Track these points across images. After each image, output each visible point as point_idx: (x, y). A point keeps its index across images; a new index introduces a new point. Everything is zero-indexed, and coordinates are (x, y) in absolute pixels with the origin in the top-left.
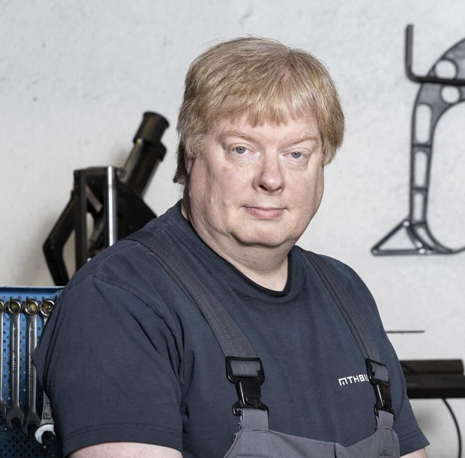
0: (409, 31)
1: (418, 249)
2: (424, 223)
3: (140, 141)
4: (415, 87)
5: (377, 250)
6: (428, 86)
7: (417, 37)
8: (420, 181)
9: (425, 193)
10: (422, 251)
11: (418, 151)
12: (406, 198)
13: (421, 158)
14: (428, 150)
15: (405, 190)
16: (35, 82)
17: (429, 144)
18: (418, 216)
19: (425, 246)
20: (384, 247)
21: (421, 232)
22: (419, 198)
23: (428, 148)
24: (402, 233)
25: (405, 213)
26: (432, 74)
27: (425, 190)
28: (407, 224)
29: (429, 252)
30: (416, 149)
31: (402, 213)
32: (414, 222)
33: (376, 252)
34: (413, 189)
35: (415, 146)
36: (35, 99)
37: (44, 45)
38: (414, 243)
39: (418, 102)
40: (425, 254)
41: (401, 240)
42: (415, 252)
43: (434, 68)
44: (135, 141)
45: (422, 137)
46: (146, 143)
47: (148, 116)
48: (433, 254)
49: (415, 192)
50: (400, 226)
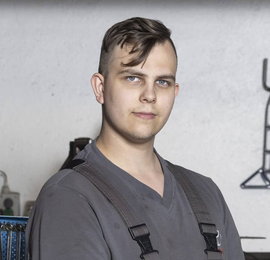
0: (265, 62)
1: (267, 186)
5: (244, 185)
10: (269, 187)
12: (261, 156)
15: (261, 152)
16: (53, 85)
18: (267, 167)
20: (248, 184)
21: (269, 176)
22: (268, 157)
24: (258, 176)
25: (260, 165)
28: (261, 171)
30: (267, 129)
31: (258, 165)
32: (265, 170)
33: (243, 186)
34: (265, 151)
35: (267, 127)
36: (53, 95)
37: (59, 65)
38: (265, 182)
39: (269, 102)
41: (258, 181)
42: (265, 187)
49: (266, 153)
50: (257, 172)
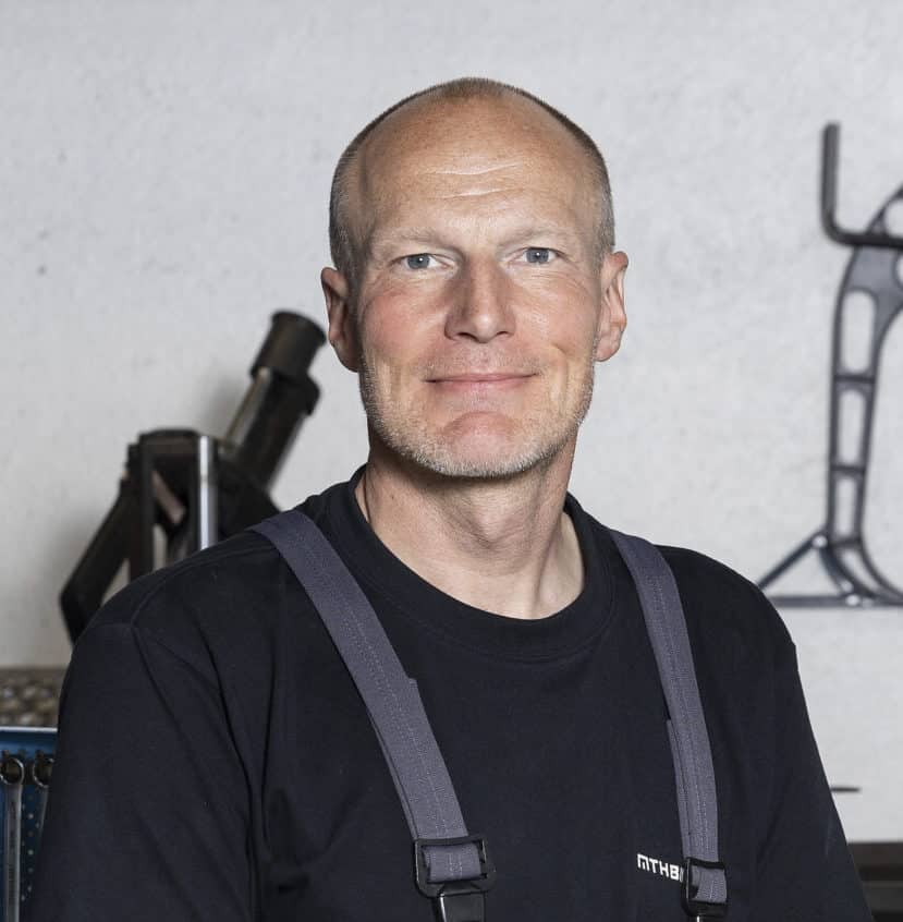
0: (830, 136)
1: (844, 596)
2: (857, 541)
3: (265, 373)
4: (842, 254)
6: (869, 254)
7: (846, 150)
8: (849, 453)
9: (859, 476)
10: (853, 600)
11: (847, 389)
12: (821, 487)
13: (852, 403)
14: (867, 387)
15: (819, 471)
16: (44, 235)
17: (870, 374)
18: (844, 526)
19: (859, 589)
20: (775, 589)
21: (851, 559)
22: (846, 489)
23: (866, 382)
24: (812, 560)
25: (817, 520)
26: (877, 229)
27: (859, 472)
28: (820, 542)
29: (867, 601)
30: (842, 385)
31: (810, 519)
32: (835, 539)
34: (836, 469)
35: (841, 380)
36: (42, 271)
37: (62, 158)
38: (837, 584)
39: (846, 287)
40: (859, 606)
41: (809, 577)
42: (839, 601)
43: (881, 216)
44: (254, 372)
45: (855, 360)
46: (278, 378)
47: (282, 320)
48: (876, 605)
49: (837, 474)
50: (806, 547)
